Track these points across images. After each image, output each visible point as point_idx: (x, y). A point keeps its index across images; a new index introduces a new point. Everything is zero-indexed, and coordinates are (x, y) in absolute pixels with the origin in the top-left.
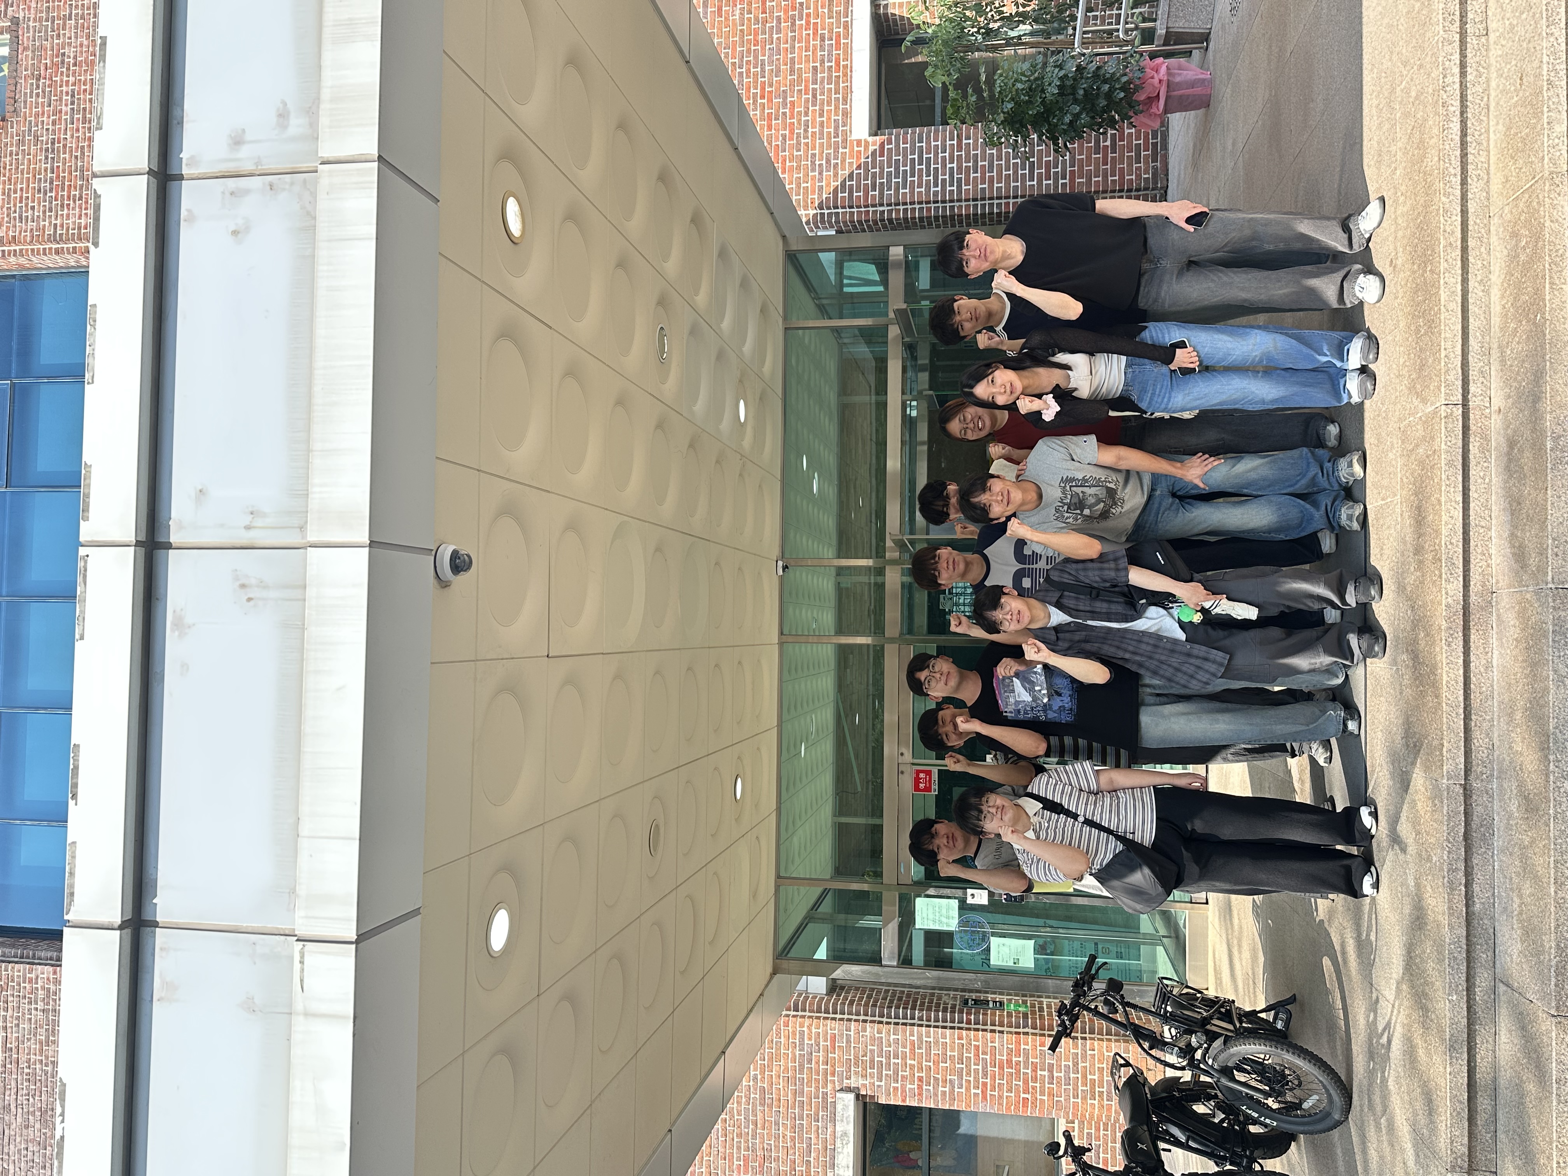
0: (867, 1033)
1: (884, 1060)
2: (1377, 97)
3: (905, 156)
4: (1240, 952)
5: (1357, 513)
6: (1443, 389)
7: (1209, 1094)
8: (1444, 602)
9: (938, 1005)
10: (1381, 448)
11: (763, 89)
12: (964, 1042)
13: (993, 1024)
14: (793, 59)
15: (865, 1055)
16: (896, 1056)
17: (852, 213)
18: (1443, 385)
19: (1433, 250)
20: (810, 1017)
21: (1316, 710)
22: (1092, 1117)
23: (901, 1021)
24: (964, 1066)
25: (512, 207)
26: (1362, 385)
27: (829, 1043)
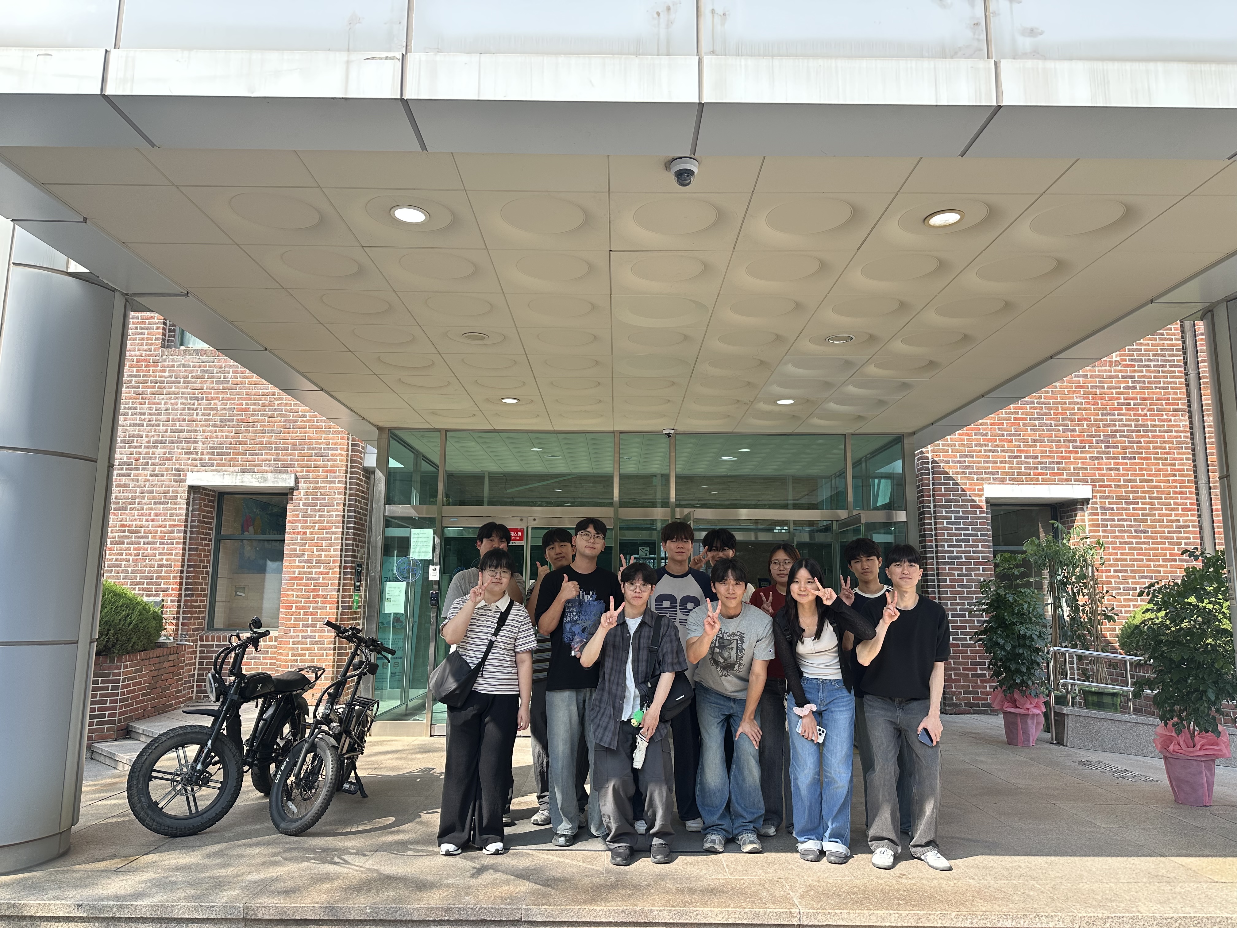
0: (337, 496)
1: (318, 507)
2: (1027, 867)
3: (971, 524)
4: (397, 759)
5: (716, 847)
6: (811, 911)
7: (297, 735)
8: (654, 908)
9: (357, 546)
10: (765, 865)
11: (1022, 419)
12: (331, 564)
13: (344, 585)
14: (1044, 441)
15: (321, 494)
16: (320, 516)
17: (928, 485)
18: (815, 911)
19: (914, 906)
20: (348, 455)
21: (572, 815)
22: (279, 654)
23: (346, 520)
24: (314, 564)
25: (952, 218)
26: (810, 852)
27: (329, 468)
